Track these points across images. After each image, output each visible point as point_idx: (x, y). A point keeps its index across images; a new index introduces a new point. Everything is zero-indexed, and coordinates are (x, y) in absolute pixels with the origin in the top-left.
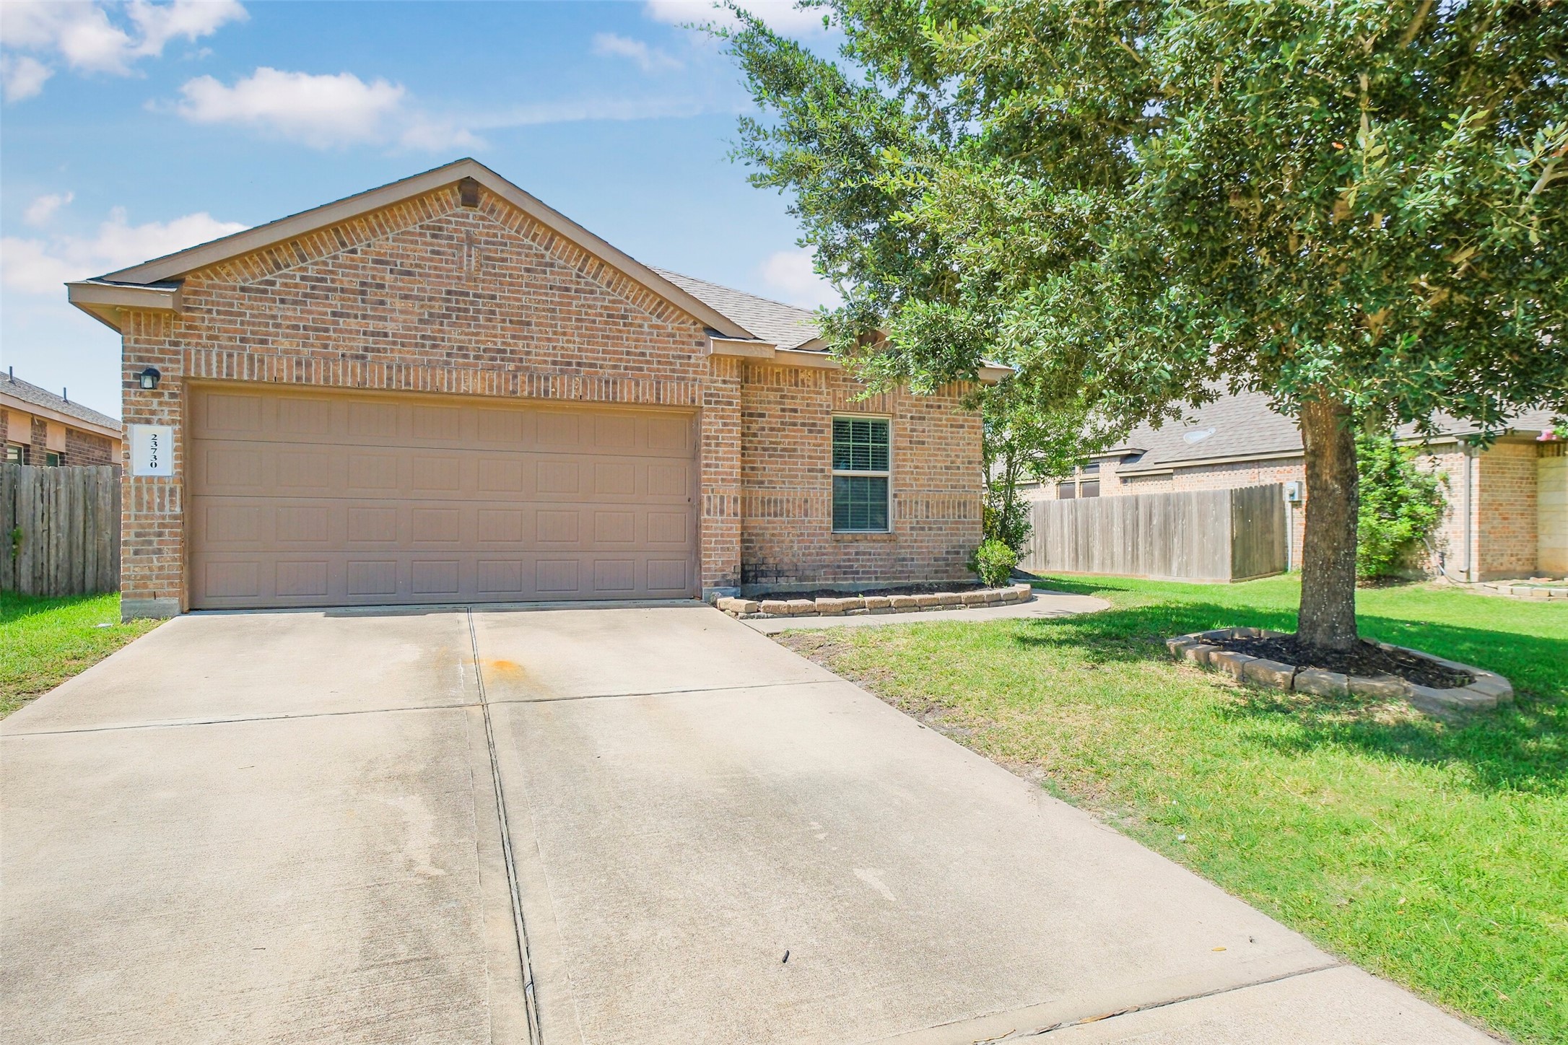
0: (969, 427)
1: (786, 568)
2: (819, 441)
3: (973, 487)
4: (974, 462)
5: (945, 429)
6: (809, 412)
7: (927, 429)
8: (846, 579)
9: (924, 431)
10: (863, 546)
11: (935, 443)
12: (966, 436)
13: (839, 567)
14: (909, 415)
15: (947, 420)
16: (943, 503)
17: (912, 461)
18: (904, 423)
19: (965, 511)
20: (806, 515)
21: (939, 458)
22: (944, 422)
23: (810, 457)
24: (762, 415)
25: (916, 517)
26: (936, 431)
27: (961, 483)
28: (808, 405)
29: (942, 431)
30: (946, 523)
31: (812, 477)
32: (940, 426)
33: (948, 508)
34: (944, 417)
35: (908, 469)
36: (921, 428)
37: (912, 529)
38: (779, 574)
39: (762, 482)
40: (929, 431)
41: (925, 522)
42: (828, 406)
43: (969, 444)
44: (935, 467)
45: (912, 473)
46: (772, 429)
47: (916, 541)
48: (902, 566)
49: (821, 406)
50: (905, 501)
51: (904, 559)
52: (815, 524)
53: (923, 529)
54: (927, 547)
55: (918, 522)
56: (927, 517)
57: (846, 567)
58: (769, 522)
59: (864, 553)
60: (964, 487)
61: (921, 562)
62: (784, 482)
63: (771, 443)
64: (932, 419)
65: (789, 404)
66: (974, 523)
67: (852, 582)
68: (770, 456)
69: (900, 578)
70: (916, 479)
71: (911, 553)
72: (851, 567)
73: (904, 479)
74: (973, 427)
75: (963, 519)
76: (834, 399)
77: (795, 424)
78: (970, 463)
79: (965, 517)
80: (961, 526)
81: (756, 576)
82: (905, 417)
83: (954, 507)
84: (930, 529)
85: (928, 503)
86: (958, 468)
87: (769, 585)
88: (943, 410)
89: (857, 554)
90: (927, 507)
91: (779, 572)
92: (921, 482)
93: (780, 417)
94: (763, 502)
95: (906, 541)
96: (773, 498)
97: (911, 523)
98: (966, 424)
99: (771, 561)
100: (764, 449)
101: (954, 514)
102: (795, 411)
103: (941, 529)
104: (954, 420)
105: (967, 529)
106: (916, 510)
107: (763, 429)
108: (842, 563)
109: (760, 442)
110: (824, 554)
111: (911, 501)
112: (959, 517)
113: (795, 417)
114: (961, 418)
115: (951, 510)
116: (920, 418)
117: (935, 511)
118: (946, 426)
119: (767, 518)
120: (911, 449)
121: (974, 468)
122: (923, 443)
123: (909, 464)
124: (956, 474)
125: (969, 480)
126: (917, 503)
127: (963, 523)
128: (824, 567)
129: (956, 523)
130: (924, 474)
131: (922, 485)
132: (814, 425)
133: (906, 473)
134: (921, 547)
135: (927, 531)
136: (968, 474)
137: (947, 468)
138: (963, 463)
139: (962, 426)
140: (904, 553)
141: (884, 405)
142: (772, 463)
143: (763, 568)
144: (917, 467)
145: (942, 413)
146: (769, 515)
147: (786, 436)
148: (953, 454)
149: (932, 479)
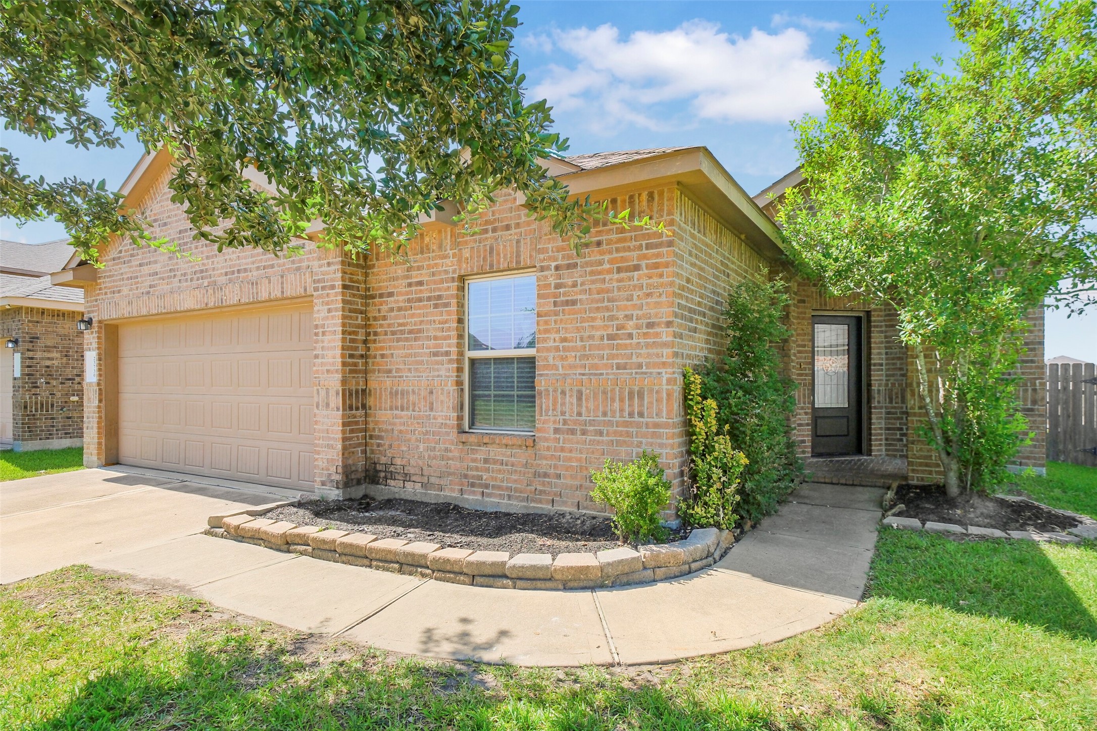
0: (648, 267)
1: (412, 472)
2: (445, 317)
3: (656, 365)
4: (659, 324)
5: (608, 277)
6: (435, 282)
7: (579, 281)
8: (474, 493)
9: (575, 285)
10: (495, 452)
11: (593, 301)
12: (645, 281)
13: (466, 476)
14: (553, 264)
15: (611, 262)
16: (605, 393)
17: (558, 331)
18: (546, 277)
19: (641, 405)
20: (431, 409)
21: (599, 323)
22: (606, 266)
23: (436, 338)
24: (391, 295)
25: (563, 413)
26: (593, 282)
27: (634, 359)
28: (433, 274)
29: (603, 281)
30: (610, 423)
31: (437, 363)
32: (600, 273)
33: (613, 400)
34: (607, 257)
35: (551, 344)
36: (569, 281)
37: (556, 431)
38: (407, 477)
39: (390, 371)
40: (582, 284)
41: (575, 422)
42: (454, 271)
43: (649, 295)
44: (591, 337)
45: (557, 349)
46: (400, 309)
47: (562, 449)
48: (543, 484)
49: (446, 272)
50: (547, 390)
51: (546, 475)
52: (440, 420)
53: (573, 432)
54: (579, 460)
55: (565, 422)
56: (579, 414)
57: (473, 477)
58: (396, 417)
59: (495, 462)
60: (640, 366)
61: (569, 482)
62: (410, 370)
63: (400, 325)
64: (587, 264)
65: (416, 277)
66: (657, 425)
67: (479, 497)
68: (398, 340)
69: (540, 502)
70: (563, 358)
71: (556, 467)
72: (481, 478)
73: (546, 359)
74: (656, 266)
75: (637, 419)
76: (460, 261)
77: (420, 300)
78: (650, 325)
79: (641, 415)
80: (633, 430)
81: (386, 478)
82: (548, 268)
83: (622, 400)
84: (584, 433)
85: (580, 393)
86: (630, 336)
87: (396, 490)
88: (604, 247)
89: (486, 461)
90: (579, 399)
91: (406, 474)
92: (571, 361)
93: (407, 293)
94: (391, 393)
95: (548, 448)
96: (400, 388)
97: (555, 422)
98: (643, 263)
99: (398, 461)
100: (393, 333)
101: (622, 410)
102: (420, 283)
103: (601, 433)
104: (623, 259)
105: (645, 436)
106: (563, 404)
107: (392, 310)
108: (470, 473)
109: (389, 325)
110: (449, 459)
111: (555, 391)
112: (631, 415)
113: (421, 291)
114: (635, 254)
115: (617, 405)
116: (569, 267)
117: (591, 405)
118: (609, 271)
119: (395, 412)
120: (556, 314)
121: (657, 335)
122: (574, 303)
123: (552, 336)
124: (625, 347)
125: (649, 355)
126: (563, 393)
127: (639, 425)
128: (449, 474)
129: (626, 424)
130: (573, 349)
131: (571, 367)
132: (439, 297)
133: (548, 350)
134: (570, 459)
135: (579, 436)
136: (647, 345)
137: (611, 337)
138: (638, 327)
139: (637, 268)
140: (544, 465)
141: (518, 256)
142: (398, 348)
143: (392, 469)
144: (564, 340)
145: (602, 253)
146: (397, 408)
147: (413, 316)
148: (621, 314)
149: (587, 357)
